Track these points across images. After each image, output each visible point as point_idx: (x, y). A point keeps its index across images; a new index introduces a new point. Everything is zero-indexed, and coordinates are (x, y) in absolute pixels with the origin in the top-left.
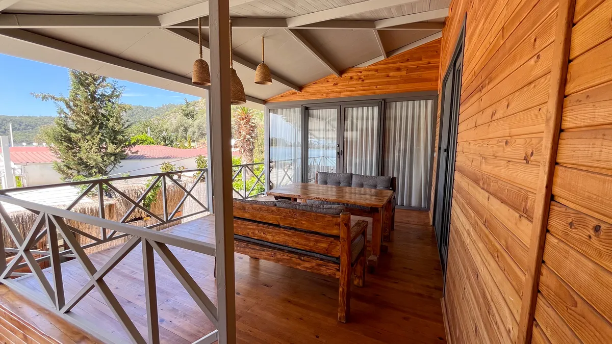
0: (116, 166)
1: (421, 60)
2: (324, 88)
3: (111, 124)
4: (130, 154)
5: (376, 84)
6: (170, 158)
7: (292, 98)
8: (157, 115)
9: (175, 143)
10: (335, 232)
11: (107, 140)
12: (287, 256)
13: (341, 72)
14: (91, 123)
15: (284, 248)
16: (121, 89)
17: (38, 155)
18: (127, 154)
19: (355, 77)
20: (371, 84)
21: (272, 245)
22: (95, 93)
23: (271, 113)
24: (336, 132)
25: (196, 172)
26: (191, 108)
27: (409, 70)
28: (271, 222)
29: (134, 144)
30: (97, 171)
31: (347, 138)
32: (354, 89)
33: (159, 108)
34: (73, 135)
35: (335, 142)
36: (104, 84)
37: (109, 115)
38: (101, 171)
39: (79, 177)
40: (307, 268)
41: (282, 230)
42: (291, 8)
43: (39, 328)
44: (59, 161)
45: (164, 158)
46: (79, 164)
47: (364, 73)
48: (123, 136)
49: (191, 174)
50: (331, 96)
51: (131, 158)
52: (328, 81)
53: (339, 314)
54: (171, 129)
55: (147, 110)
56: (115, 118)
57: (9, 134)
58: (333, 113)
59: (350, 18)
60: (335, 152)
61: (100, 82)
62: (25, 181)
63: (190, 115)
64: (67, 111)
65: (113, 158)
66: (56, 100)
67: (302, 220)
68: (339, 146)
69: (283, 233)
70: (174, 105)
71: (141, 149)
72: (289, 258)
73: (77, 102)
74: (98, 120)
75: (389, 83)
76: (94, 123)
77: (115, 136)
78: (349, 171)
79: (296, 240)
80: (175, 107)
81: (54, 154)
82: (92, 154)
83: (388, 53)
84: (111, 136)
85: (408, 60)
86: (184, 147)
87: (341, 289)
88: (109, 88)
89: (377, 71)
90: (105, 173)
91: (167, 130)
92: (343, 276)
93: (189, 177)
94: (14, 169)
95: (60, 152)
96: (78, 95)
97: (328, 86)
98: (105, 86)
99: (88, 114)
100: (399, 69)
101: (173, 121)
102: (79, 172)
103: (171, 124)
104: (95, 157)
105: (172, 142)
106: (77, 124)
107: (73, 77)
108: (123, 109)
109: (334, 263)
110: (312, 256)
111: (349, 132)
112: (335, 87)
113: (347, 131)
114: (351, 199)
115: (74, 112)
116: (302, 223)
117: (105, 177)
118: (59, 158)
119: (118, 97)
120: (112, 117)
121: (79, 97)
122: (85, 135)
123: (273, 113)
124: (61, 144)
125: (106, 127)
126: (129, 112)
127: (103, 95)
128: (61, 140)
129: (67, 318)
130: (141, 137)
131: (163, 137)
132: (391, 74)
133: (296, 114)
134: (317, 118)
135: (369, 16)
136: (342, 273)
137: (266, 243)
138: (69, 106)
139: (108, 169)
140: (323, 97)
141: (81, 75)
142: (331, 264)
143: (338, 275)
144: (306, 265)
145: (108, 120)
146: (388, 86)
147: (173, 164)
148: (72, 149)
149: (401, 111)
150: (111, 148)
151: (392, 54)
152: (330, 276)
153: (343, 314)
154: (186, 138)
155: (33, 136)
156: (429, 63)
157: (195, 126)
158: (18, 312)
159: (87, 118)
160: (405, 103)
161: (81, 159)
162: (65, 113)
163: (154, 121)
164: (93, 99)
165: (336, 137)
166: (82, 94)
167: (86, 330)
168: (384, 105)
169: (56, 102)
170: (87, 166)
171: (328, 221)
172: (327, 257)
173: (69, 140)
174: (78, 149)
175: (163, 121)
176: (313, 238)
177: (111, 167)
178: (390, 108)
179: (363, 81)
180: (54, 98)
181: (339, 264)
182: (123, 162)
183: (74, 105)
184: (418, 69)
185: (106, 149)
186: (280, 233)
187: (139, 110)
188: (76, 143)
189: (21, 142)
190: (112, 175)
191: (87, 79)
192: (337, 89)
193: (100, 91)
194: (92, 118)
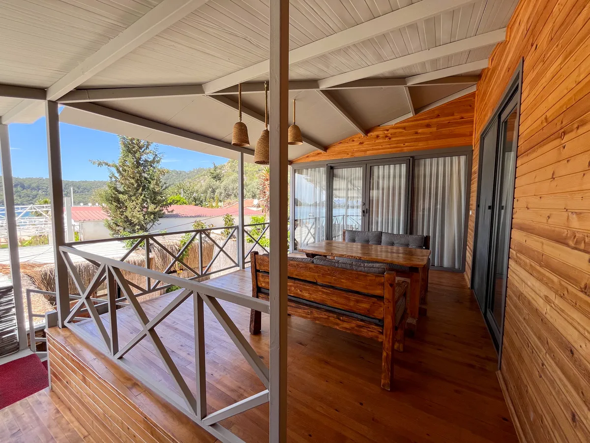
0: (155, 223)
1: (453, 115)
2: (350, 148)
3: (152, 186)
4: (166, 213)
5: (404, 142)
6: (201, 216)
7: (317, 159)
8: (189, 178)
9: (204, 203)
10: (378, 292)
11: (148, 200)
12: (325, 315)
13: (367, 131)
14: (135, 186)
15: (321, 306)
16: (161, 155)
17: (94, 215)
18: (164, 213)
19: (381, 136)
20: (398, 142)
21: (308, 303)
22: (140, 159)
23: (296, 174)
24: (361, 191)
25: (223, 229)
26: (218, 171)
27: (440, 126)
28: (308, 279)
29: (171, 204)
30: (139, 227)
31: (373, 197)
32: (381, 147)
33: (191, 172)
34: (121, 196)
35: (360, 200)
36: (147, 151)
37: (150, 178)
38: (143, 228)
39: (125, 233)
40: (346, 328)
41: (320, 288)
42: (325, 69)
43: (96, 371)
44: (109, 219)
45: (195, 217)
46: (125, 222)
47: (391, 131)
48: (162, 197)
49: (219, 231)
50: (357, 155)
51: (168, 217)
52: (353, 141)
53: (382, 380)
54: (201, 190)
55: (180, 174)
56: (155, 181)
57: (70, 196)
58: (358, 172)
59: (381, 76)
60: (359, 212)
61: (144, 150)
62: (82, 236)
63: (217, 177)
64: (117, 175)
65: (152, 216)
66: (108, 166)
67: (342, 279)
68: (364, 204)
69: (320, 291)
70: (203, 169)
71: (176, 209)
72: (326, 317)
73: (125, 168)
74: (141, 183)
75: (417, 140)
76: (139, 186)
77: (155, 197)
78: (375, 229)
79: (335, 299)
80: (204, 170)
81: (105, 213)
82: (136, 213)
83: (417, 110)
84: (152, 197)
85: (438, 116)
86: (212, 207)
87: (384, 354)
88: (151, 154)
89: (404, 128)
90: (146, 230)
91: (197, 191)
92: (387, 339)
93: (217, 234)
94: (74, 226)
95: (110, 212)
96: (126, 161)
97: (354, 146)
98: (148, 153)
99: (133, 178)
100: (428, 126)
101: (203, 183)
102: (124, 229)
103: (201, 186)
104: (138, 216)
105: (202, 202)
106: (124, 186)
107: (123, 146)
108: (163, 173)
109: (377, 325)
110: (352, 317)
111: (374, 191)
112: (360, 146)
113: (373, 189)
114: (387, 257)
115: (123, 176)
116: (341, 282)
117: (146, 234)
118: (110, 216)
119: (158, 162)
120: (153, 180)
121: (128, 163)
122: (131, 196)
123: (299, 173)
124: (111, 204)
125: (148, 188)
126: (166, 175)
127: (146, 161)
128: (112, 201)
129: (120, 363)
130: (176, 198)
131: (194, 198)
132: (420, 131)
133: (321, 174)
134: (342, 178)
135: (401, 73)
136: (386, 337)
137: (302, 301)
138: (119, 171)
139: (148, 226)
140: (348, 157)
141: (129, 144)
142: (374, 326)
143: (381, 338)
144: (345, 325)
145: (150, 183)
146: (416, 143)
147: (203, 222)
148: (120, 208)
149: (430, 168)
150: (152, 208)
151: (421, 111)
152: (371, 339)
153: (388, 381)
154: (213, 198)
155: (88, 198)
156: (462, 118)
157: (222, 188)
158: (79, 355)
159: (133, 181)
160: (435, 160)
161: (127, 217)
162: (116, 177)
163: (187, 183)
164: (138, 164)
165: (361, 196)
166: (130, 161)
167: (137, 377)
168: (412, 163)
169: (109, 167)
170: (132, 224)
171: (370, 280)
172: (368, 317)
173: (118, 200)
174: (124, 208)
175: (194, 184)
176: (353, 297)
177: (151, 224)
178: (419, 165)
179: (390, 139)
180: (107, 164)
181: (383, 326)
182: (161, 220)
183: (123, 170)
184: (449, 124)
185: (147, 208)
186: (318, 291)
187: (174, 174)
188: (123, 203)
189: (79, 203)
190: (152, 232)
191: (134, 147)
192: (362, 148)
193: (144, 157)
194: (137, 181)
